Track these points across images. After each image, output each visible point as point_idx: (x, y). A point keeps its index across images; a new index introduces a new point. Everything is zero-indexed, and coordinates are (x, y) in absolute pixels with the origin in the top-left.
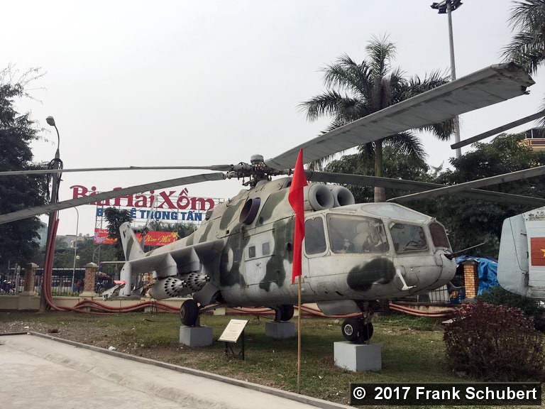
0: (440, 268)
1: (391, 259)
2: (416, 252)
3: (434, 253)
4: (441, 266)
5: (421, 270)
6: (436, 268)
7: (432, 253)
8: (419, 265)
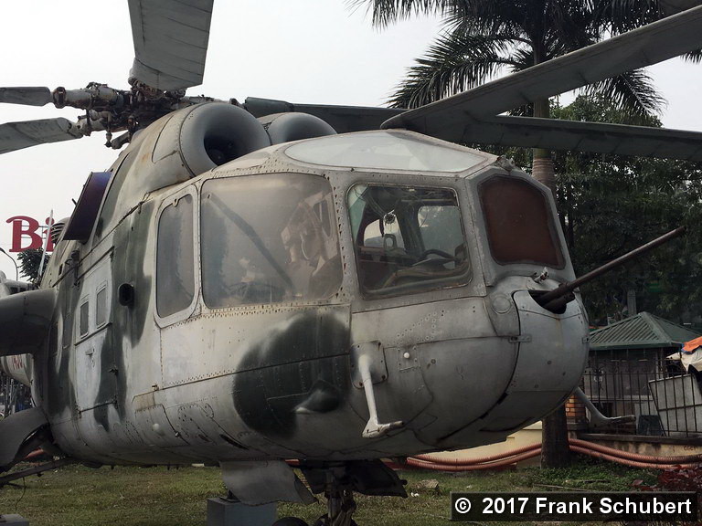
0: (508, 346)
1: (342, 318)
2: (427, 289)
3: (491, 288)
4: (514, 338)
5: (439, 354)
6: (492, 346)
7: (480, 288)
8: (434, 335)
